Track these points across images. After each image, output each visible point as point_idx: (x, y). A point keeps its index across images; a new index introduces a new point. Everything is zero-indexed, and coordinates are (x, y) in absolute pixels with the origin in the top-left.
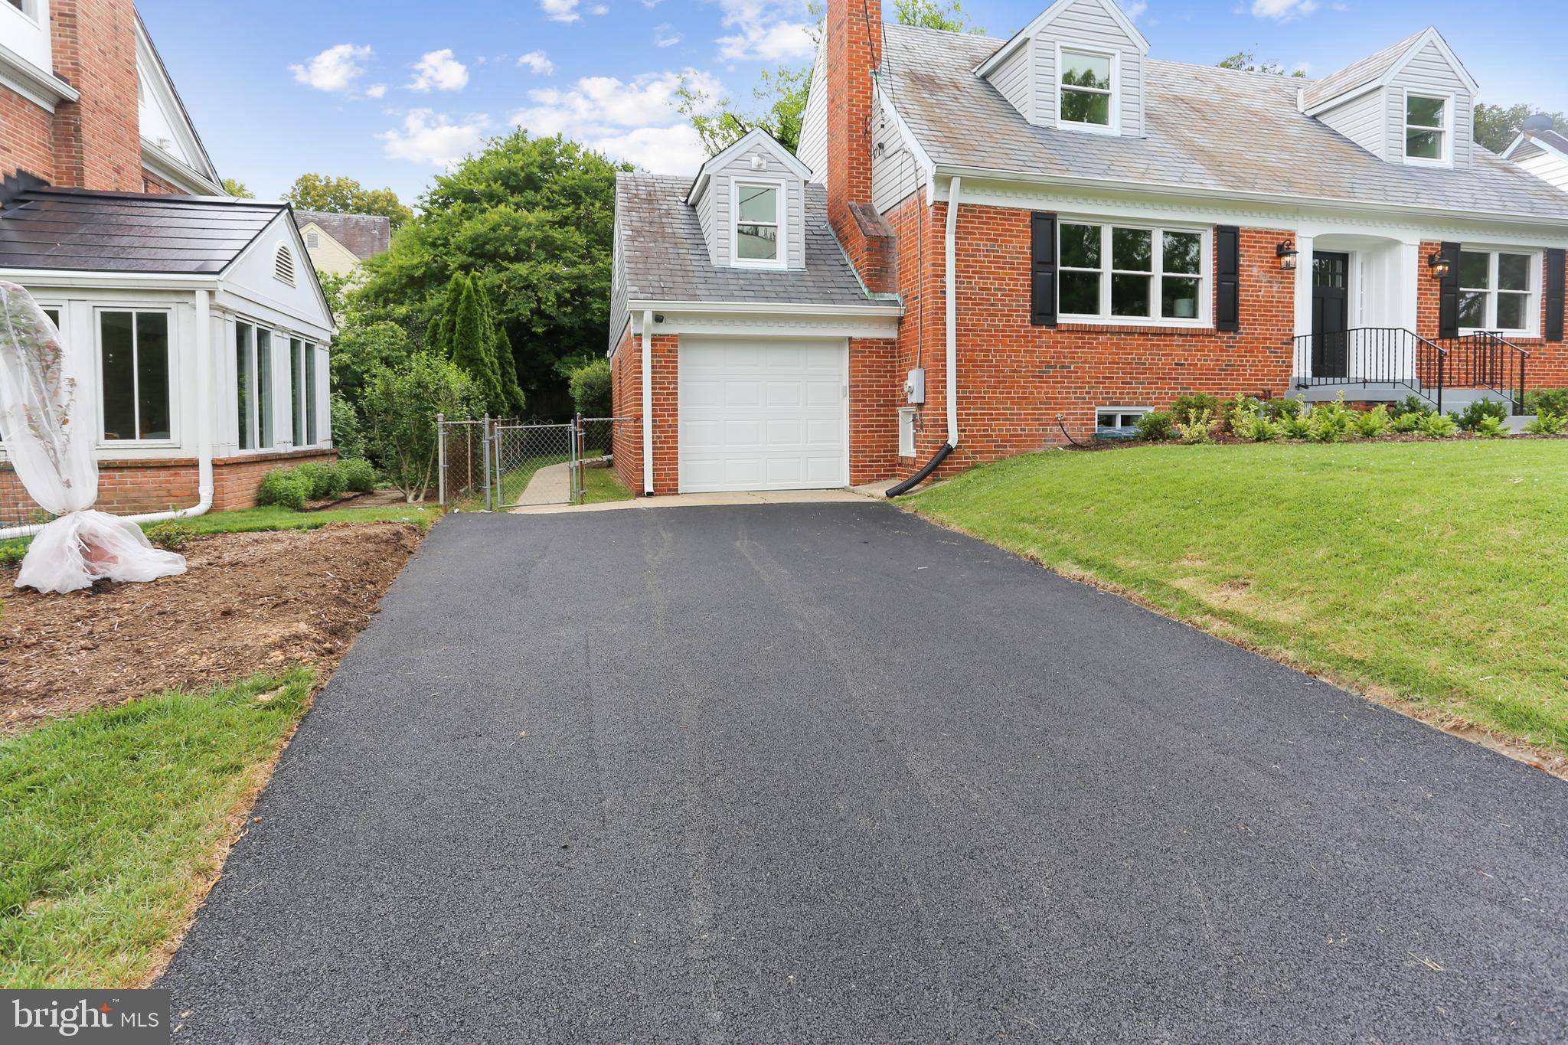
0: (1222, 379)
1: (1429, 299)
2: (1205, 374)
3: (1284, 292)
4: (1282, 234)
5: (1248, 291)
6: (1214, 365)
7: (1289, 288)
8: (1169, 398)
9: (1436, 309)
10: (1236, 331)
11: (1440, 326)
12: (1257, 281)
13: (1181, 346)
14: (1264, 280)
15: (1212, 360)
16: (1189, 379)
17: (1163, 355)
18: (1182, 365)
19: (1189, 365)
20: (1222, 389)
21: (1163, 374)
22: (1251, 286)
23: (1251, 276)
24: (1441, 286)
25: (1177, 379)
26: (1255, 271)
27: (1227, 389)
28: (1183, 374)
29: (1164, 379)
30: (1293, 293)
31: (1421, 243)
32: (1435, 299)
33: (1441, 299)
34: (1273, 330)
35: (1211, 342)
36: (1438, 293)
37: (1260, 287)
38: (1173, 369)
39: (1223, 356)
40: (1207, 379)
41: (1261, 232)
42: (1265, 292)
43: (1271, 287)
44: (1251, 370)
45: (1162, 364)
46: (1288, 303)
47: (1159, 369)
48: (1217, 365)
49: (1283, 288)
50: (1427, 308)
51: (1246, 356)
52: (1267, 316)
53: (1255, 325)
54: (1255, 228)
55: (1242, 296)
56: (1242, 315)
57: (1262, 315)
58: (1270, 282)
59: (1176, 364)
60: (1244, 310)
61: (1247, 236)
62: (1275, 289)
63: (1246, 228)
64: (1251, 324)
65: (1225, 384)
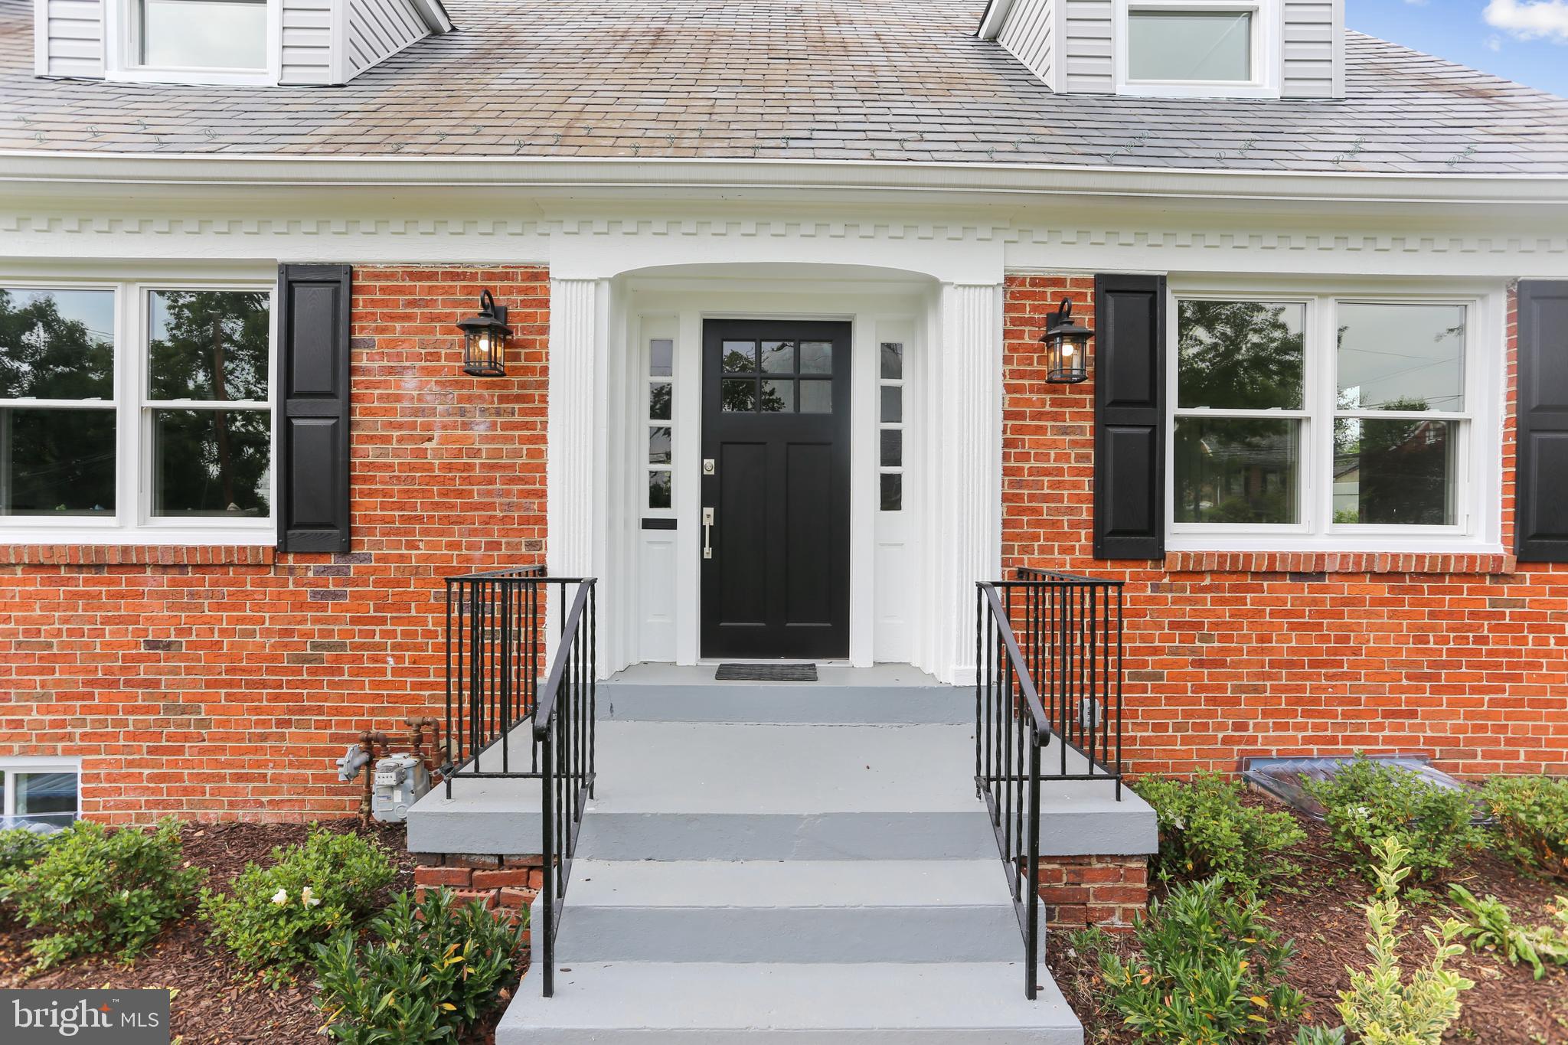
0: (304, 684)
1: (1053, 444)
2: (244, 671)
3: (511, 439)
4: (505, 276)
5: (387, 440)
6: (273, 646)
7: (531, 426)
8: (132, 736)
9: (1079, 472)
10: (346, 549)
11: (1098, 524)
12: (416, 412)
13: (164, 595)
14: (440, 408)
15: (268, 633)
16: (194, 684)
17: (107, 621)
18: (168, 646)
19: (191, 645)
20: (302, 711)
21: (108, 671)
22: (400, 426)
23: (398, 398)
24: (1096, 403)
25: (156, 684)
26: (410, 384)
27: (320, 710)
28: (175, 671)
29: (114, 683)
30: (543, 439)
31: (1010, 280)
32: (1074, 444)
33: (1099, 444)
34: (471, 546)
35: (264, 583)
36: (1088, 424)
37: (428, 427)
38: (140, 658)
39: (304, 621)
40: (249, 684)
41: (431, 276)
42: (444, 440)
43: (466, 426)
44: (399, 659)
45: (105, 645)
46: (525, 467)
47: (94, 657)
48: (286, 646)
49: (506, 427)
50: (1047, 472)
51: (383, 621)
52: (453, 507)
53: (412, 532)
54: (408, 265)
55: (365, 453)
56: (365, 506)
57: (436, 506)
58: (462, 413)
59: (152, 645)
60: (371, 493)
61: (383, 290)
62: (480, 430)
63: (380, 268)
64: (398, 532)
65: (310, 697)
